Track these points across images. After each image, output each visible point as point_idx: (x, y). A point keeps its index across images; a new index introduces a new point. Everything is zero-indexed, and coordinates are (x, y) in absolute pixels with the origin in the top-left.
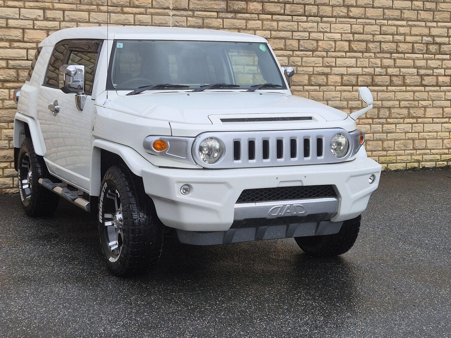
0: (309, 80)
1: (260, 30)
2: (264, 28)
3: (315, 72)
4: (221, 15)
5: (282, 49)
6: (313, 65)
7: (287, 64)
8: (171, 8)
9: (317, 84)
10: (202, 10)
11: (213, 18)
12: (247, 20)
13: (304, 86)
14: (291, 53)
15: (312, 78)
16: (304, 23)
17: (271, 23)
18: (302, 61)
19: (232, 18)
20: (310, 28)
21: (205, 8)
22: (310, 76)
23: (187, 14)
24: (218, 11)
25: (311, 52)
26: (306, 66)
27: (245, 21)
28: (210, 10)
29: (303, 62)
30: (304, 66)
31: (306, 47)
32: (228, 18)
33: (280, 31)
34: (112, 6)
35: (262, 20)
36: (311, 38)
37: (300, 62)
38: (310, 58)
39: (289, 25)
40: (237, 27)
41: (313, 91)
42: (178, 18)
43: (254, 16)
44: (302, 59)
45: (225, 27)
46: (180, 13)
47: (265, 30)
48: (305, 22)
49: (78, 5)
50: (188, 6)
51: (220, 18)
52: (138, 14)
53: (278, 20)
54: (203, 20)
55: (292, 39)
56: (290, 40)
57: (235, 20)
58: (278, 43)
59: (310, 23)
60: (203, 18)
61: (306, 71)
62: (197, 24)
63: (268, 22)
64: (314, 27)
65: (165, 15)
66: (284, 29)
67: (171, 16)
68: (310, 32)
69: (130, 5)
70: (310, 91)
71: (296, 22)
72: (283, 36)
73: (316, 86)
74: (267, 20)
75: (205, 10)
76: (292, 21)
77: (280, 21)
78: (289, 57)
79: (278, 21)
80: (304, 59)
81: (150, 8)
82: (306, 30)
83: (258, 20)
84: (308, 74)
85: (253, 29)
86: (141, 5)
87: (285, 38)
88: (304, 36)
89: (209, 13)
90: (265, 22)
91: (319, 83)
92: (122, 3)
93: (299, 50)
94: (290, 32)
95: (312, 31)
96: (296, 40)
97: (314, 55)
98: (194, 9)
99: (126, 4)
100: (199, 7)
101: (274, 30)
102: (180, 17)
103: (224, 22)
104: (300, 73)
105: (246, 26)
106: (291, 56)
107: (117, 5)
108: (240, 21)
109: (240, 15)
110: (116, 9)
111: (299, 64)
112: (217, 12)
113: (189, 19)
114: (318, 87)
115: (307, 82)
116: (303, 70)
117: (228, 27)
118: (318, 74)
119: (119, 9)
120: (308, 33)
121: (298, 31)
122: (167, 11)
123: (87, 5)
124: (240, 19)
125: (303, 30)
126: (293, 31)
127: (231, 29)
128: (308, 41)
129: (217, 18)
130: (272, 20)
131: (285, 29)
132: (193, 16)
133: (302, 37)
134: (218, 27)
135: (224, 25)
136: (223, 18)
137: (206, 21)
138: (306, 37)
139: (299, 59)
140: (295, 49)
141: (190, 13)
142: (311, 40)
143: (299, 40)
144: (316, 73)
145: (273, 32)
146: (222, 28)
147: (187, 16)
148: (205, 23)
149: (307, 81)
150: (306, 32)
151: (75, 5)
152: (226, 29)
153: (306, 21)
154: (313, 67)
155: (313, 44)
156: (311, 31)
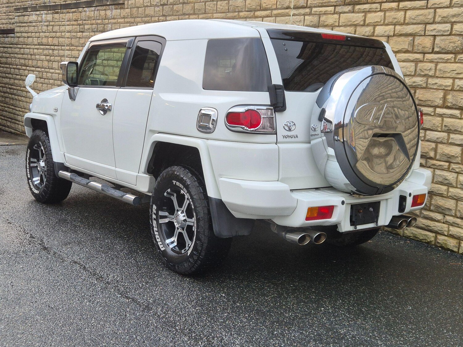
0: (444, 98)
1: (381, 25)
2: (386, 22)
3: (456, 87)
4: (339, 9)
5: (407, 52)
6: (454, 75)
7: (413, 74)
8: (292, 7)
9: (457, 107)
10: (319, 5)
11: (330, 13)
12: (365, 12)
13: (436, 107)
14: (420, 56)
15: (449, 97)
16: (446, 10)
17: (396, 13)
18: (436, 69)
19: (349, 12)
20: (454, 16)
21: (322, 3)
22: (446, 92)
23: (305, 12)
24: (335, 4)
25: (453, 55)
26: (442, 77)
27: (363, 14)
28: (327, 4)
29: (437, 71)
30: (439, 76)
31: (443, 47)
32: (345, 13)
33: (408, 24)
34: (248, 11)
35: (385, 11)
36: (453, 33)
37: (434, 70)
38: (450, 64)
39: (420, 15)
40: (354, 23)
41: (450, 117)
42: (296, 18)
43: (374, 6)
44: (436, 65)
45: (340, 24)
46: (298, 12)
47: (387, 25)
48: (447, 7)
49: (227, 14)
50: (306, 2)
51: (336, 13)
52: (265, 17)
53: (407, 8)
54: (320, 18)
55: (425, 35)
56: (421, 37)
57: (353, 14)
58: (401, 43)
59: (454, 9)
60: (320, 15)
61: (441, 85)
62: (312, 23)
63: (392, 13)
64: (460, 15)
65: (287, 16)
66: (412, 21)
67: (291, 16)
68: (453, 24)
69: (260, 8)
70: (445, 116)
71: (433, 8)
72: (410, 32)
73: (456, 109)
74: (391, 9)
75: (322, 5)
76: (427, 8)
77: (410, 9)
78: (416, 61)
79: (406, 10)
80: (440, 66)
81: (275, 9)
82: (446, 19)
83: (381, 11)
84: (444, 89)
85: (372, 24)
86: (268, 7)
87: (413, 35)
88: (441, 30)
89: (324, 8)
90: (388, 14)
91: (460, 105)
92: (254, 7)
93: (433, 52)
94: (422, 25)
95: (458, 20)
96: (430, 37)
97: (457, 61)
98: (312, 5)
99: (257, 8)
100: (315, 2)
101: (400, 23)
102: (298, 17)
103: (341, 18)
104: (432, 87)
105: (365, 20)
106: (421, 61)
107: (251, 10)
108: (357, 15)
109: (357, 7)
110: (250, 14)
111: (431, 73)
112: (335, 6)
113: (307, 17)
114: (459, 112)
115: (441, 102)
116: (436, 83)
117: (344, 24)
118: (460, 91)
119: (252, 13)
120: (449, 25)
121: (434, 23)
122: (287, 11)
123: (232, 12)
124: (358, 12)
125: (443, 22)
126: (426, 24)
127: (347, 26)
128: (449, 37)
129: (334, 13)
130: (398, 9)
131: (415, 21)
132: (310, 14)
133: (439, 31)
134: (334, 25)
135: (340, 21)
136: (340, 13)
137: (323, 18)
138: (444, 31)
139: (432, 65)
140: (426, 50)
141: (307, 10)
142: (455, 35)
143: (435, 36)
144: (458, 88)
145: (398, 27)
146: (337, 26)
147: (304, 15)
148: (320, 21)
149: (440, 100)
150: (447, 23)
151: (225, 14)
152: (343, 26)
153: (449, 6)
154: (454, 79)
155: (454, 43)
156: (455, 22)
